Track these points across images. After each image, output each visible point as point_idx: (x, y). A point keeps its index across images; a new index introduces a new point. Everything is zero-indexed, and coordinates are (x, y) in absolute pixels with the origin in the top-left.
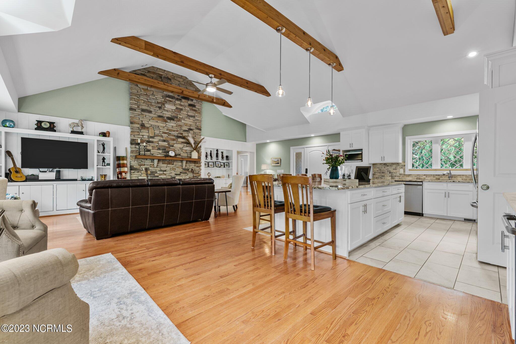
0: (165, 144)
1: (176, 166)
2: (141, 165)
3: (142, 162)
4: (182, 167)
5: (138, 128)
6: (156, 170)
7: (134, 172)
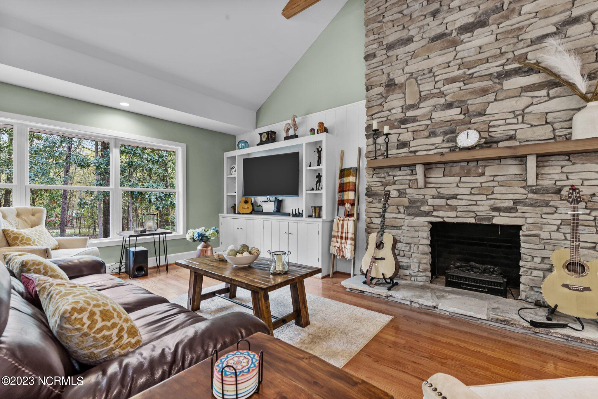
0: (454, 113)
1: (496, 179)
2: (385, 185)
3: (389, 175)
4: (526, 180)
5: (379, 96)
6: (424, 195)
7: (371, 202)
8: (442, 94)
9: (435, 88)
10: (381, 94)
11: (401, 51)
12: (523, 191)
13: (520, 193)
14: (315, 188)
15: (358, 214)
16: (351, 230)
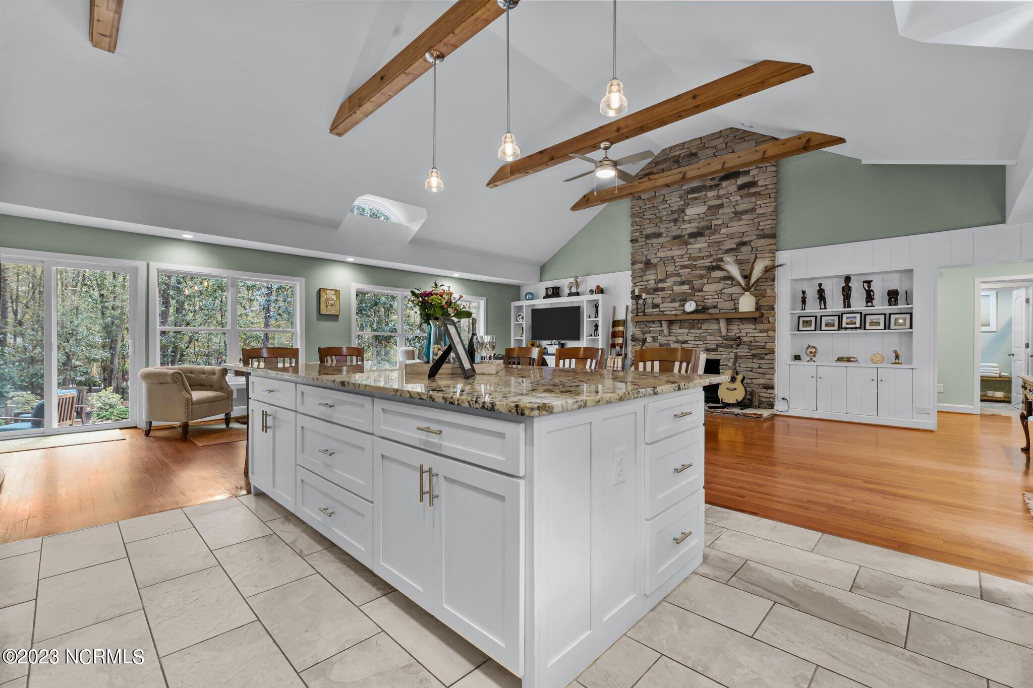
0: (686, 288)
1: (707, 331)
2: (644, 333)
3: (647, 327)
4: (720, 333)
5: (640, 270)
6: (669, 341)
7: (635, 345)
8: (679, 275)
9: (675, 270)
10: (641, 269)
11: (654, 241)
12: (720, 339)
13: (719, 340)
14: (593, 335)
15: (626, 355)
16: (620, 365)
